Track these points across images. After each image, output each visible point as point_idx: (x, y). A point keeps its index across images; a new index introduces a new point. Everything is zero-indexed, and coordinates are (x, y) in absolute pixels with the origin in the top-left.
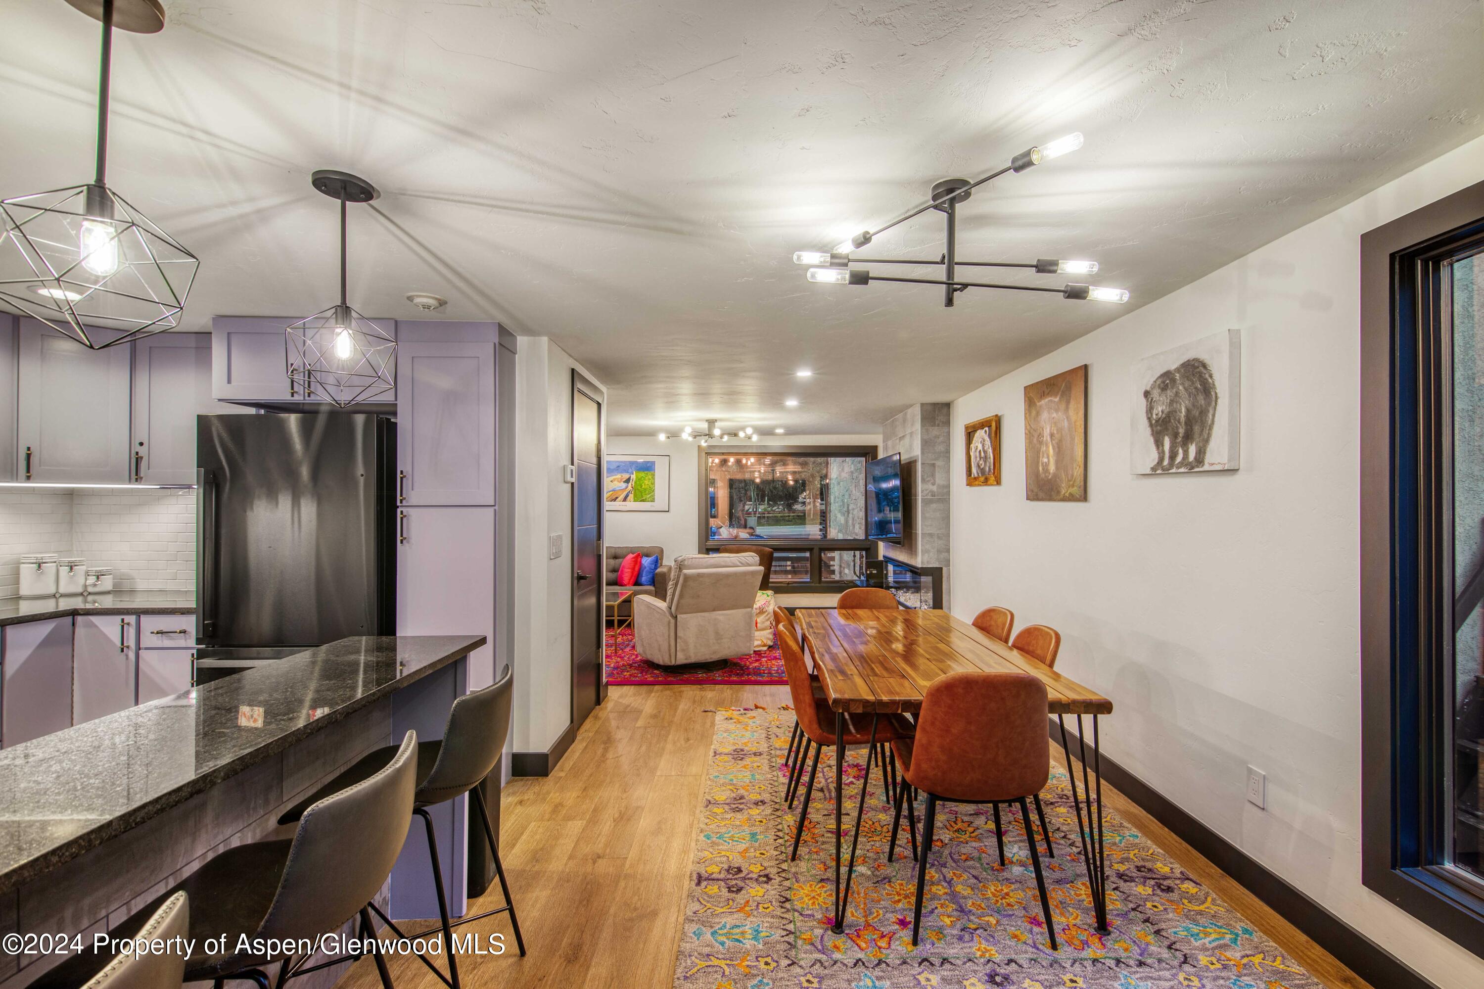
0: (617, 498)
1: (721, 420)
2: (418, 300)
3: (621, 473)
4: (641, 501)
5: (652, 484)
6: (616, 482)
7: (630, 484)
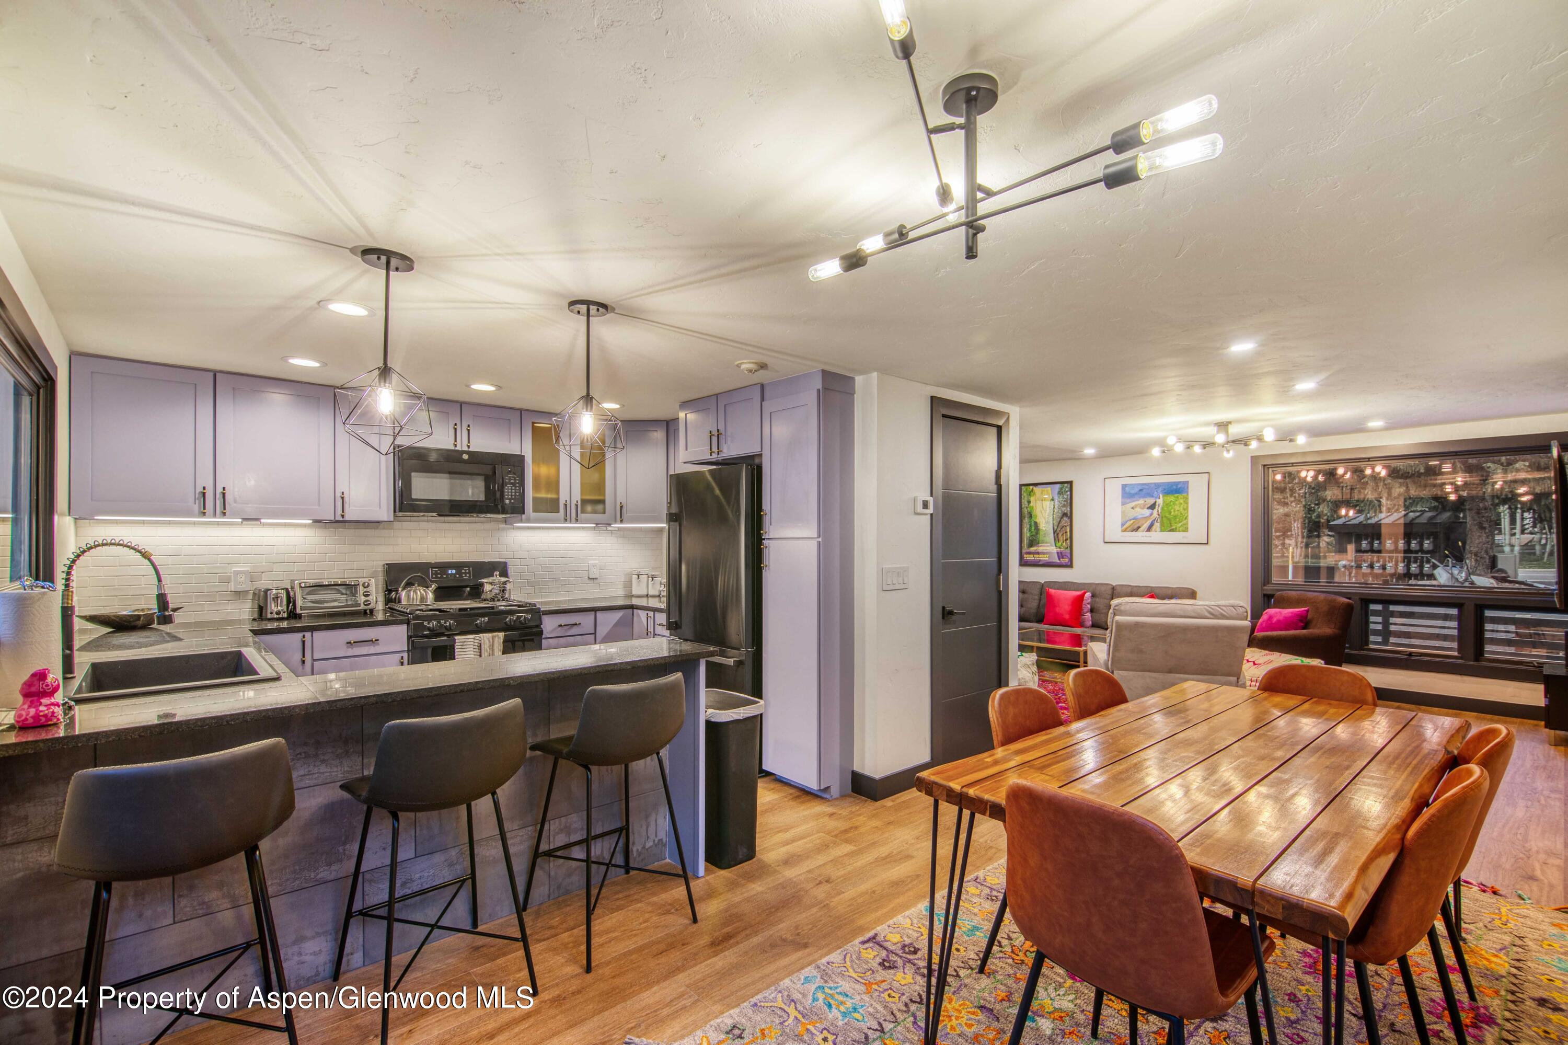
0: (1139, 528)
1: (1239, 421)
2: (743, 366)
3: (1144, 497)
4: (1170, 531)
5: (1184, 509)
6: (1138, 509)
7: (1155, 511)
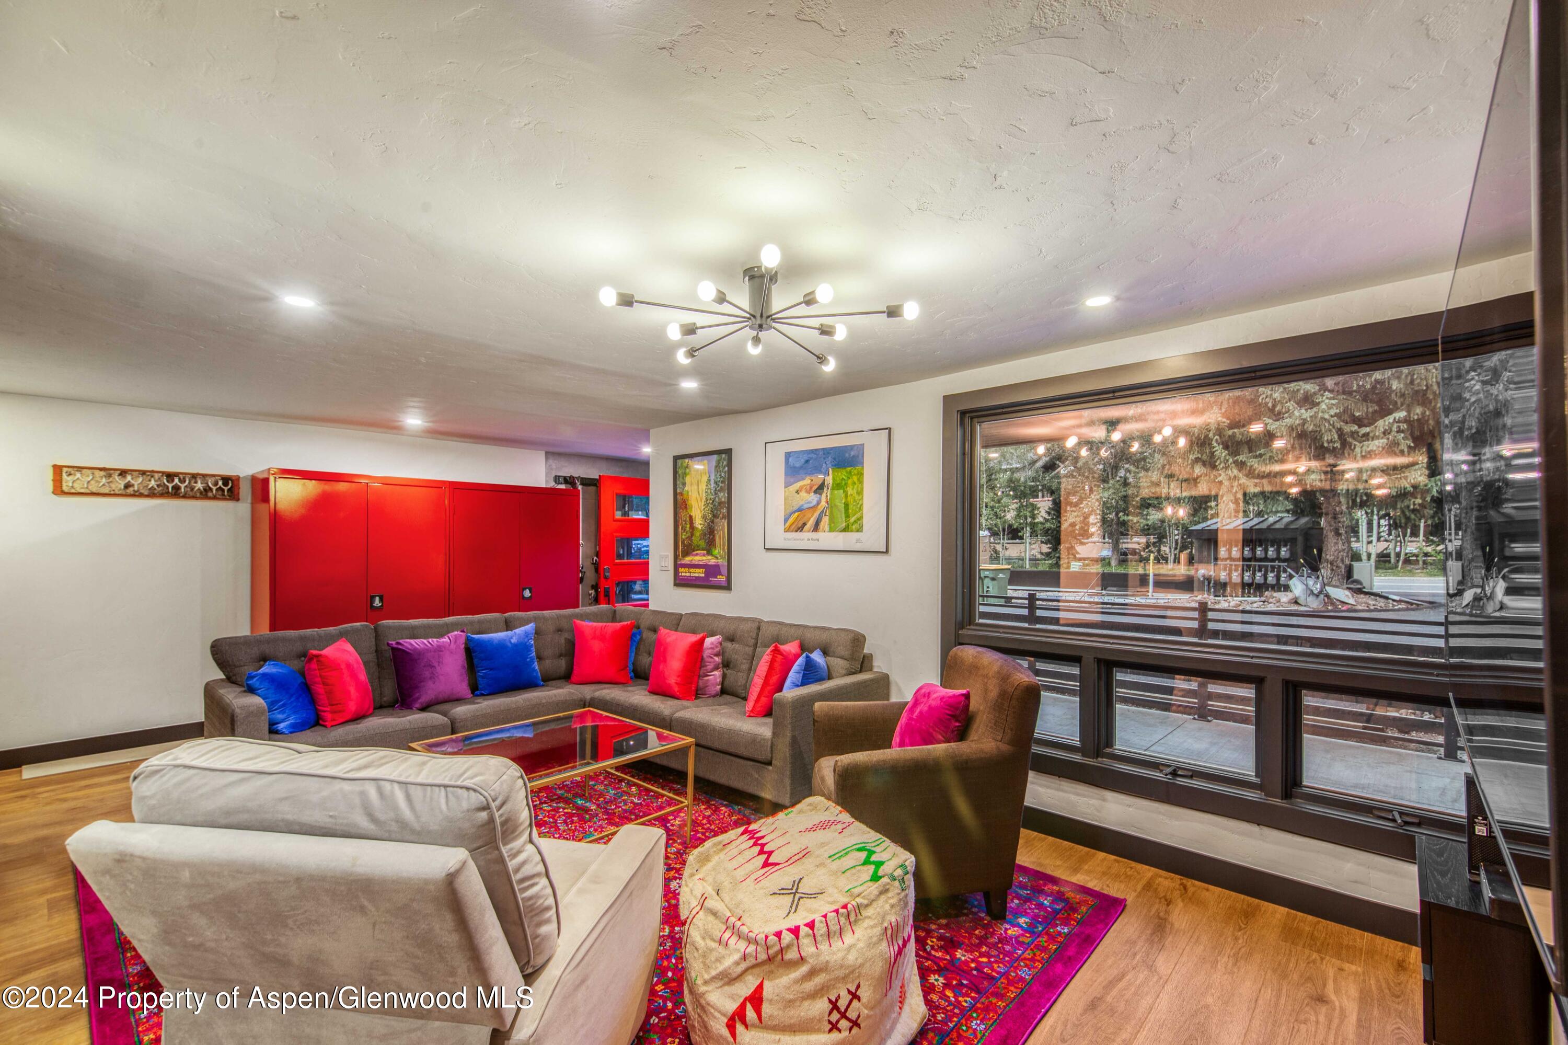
0: (804, 524)
3: (811, 474)
4: (841, 531)
5: (860, 493)
6: (803, 494)
7: (823, 497)
